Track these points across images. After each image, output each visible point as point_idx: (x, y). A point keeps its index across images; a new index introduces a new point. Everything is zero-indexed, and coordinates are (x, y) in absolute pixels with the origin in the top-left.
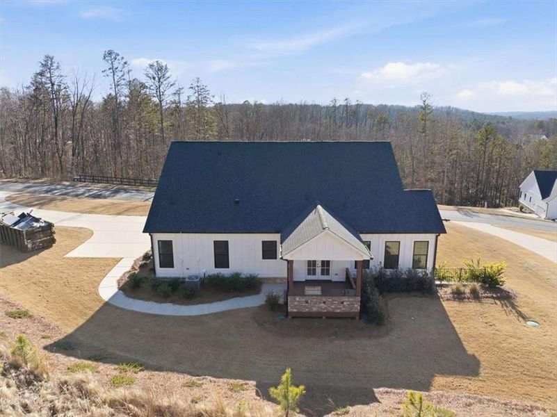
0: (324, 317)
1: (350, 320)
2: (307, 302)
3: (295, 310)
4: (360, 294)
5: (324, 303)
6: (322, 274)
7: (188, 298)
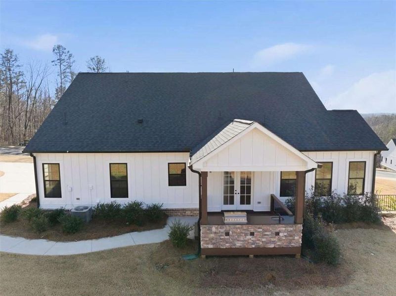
0: (251, 256)
1: (289, 259)
2: (227, 234)
3: (211, 246)
4: (302, 221)
5: (252, 234)
6: (242, 202)
7: (69, 233)
